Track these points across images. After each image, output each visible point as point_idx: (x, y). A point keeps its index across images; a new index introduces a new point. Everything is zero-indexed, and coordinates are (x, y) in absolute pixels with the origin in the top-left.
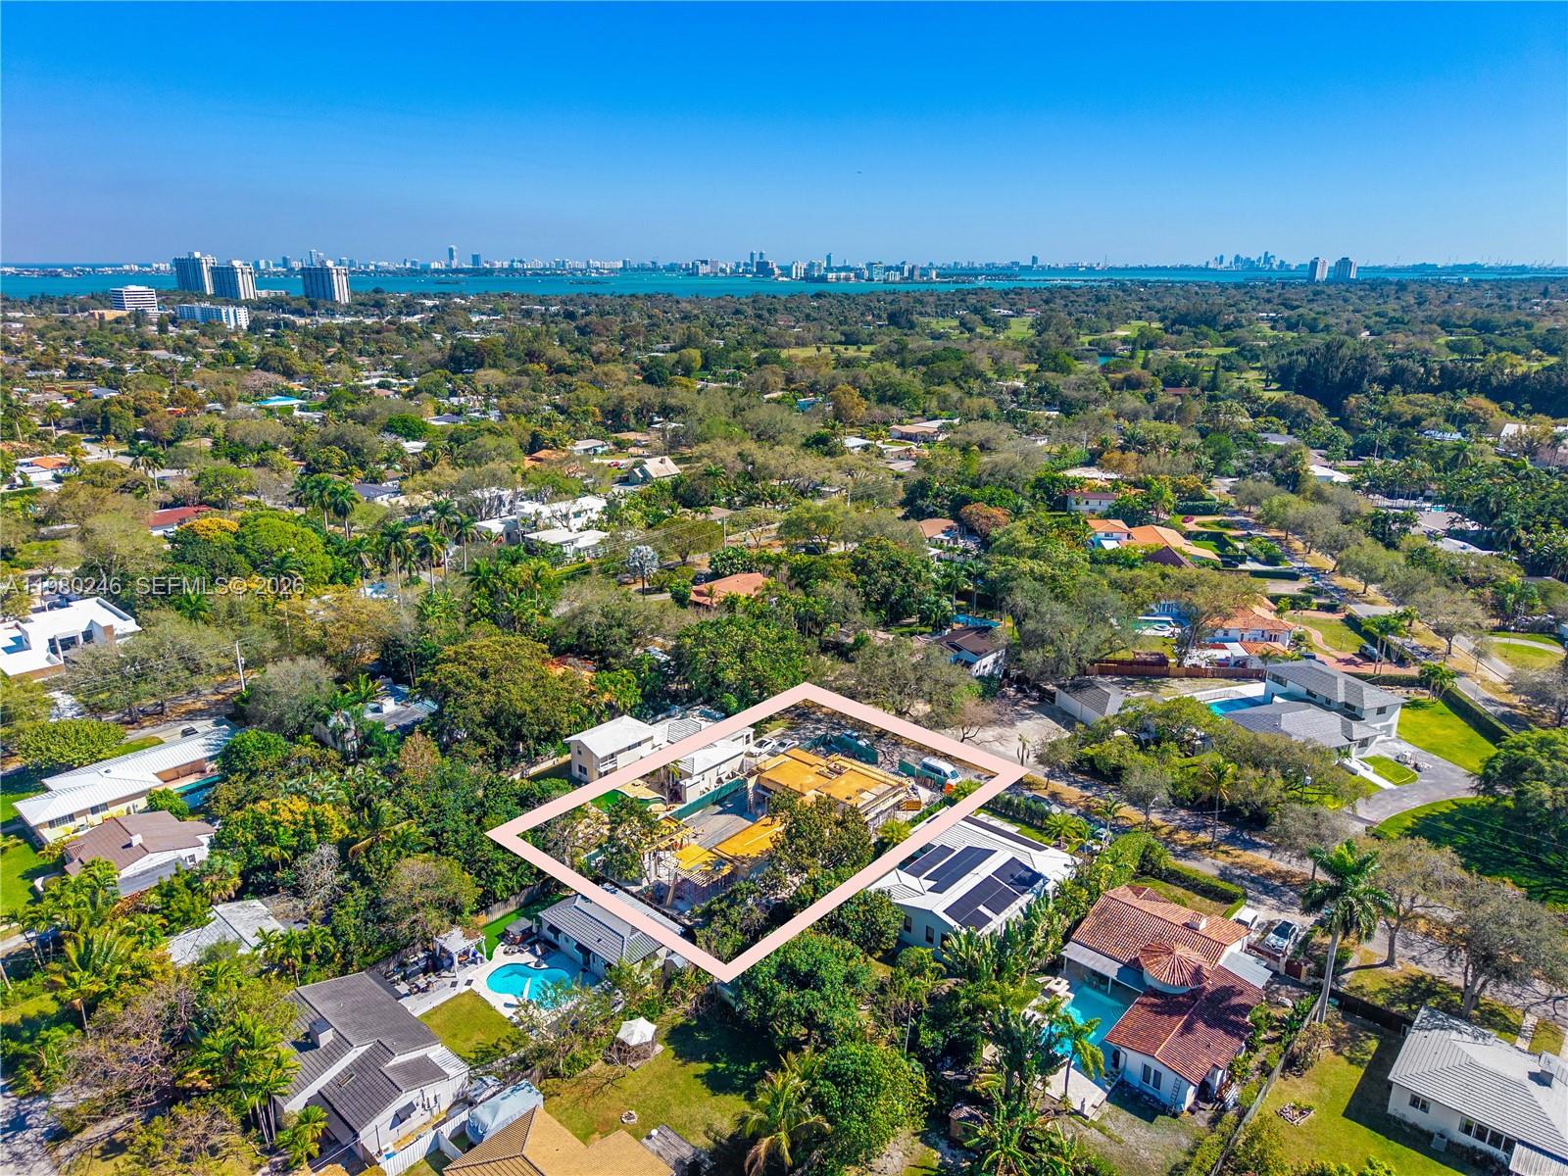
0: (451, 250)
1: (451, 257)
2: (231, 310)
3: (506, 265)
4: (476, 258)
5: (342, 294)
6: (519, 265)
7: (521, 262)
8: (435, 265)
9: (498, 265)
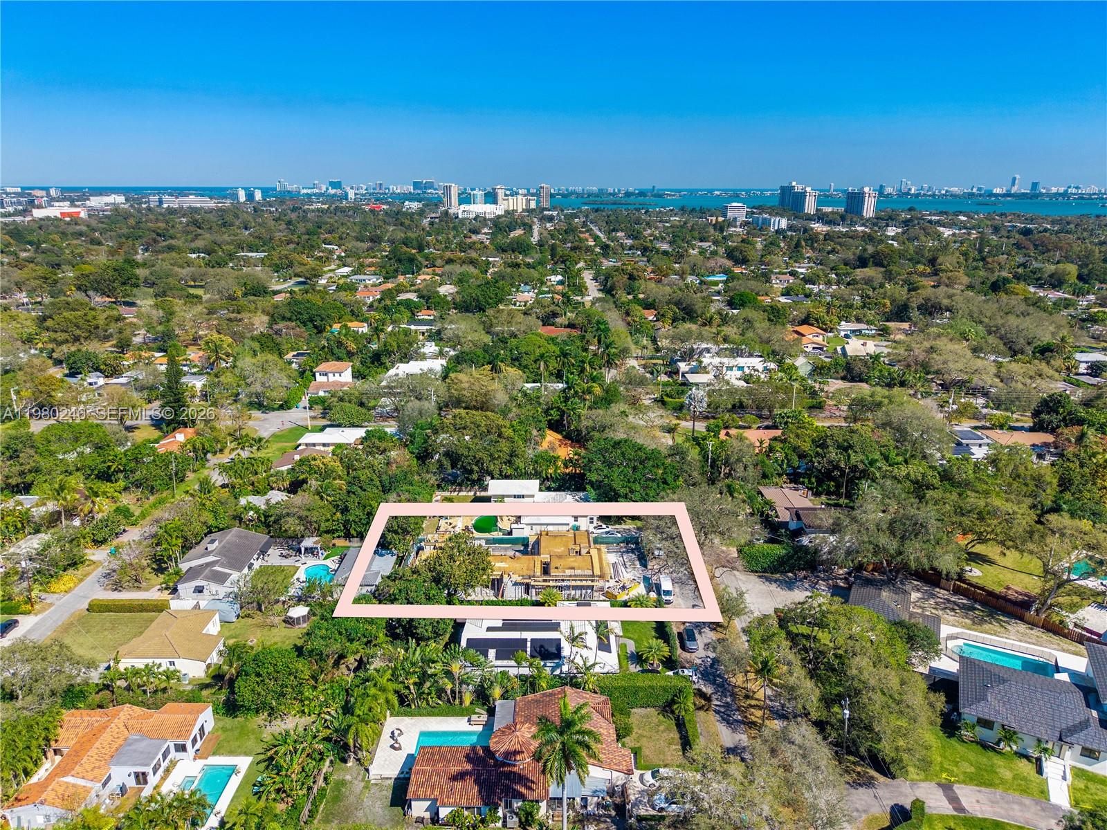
0: (1014, 179)
1: (1013, 184)
2: (777, 220)
3: (1061, 190)
4: (1035, 185)
5: (869, 210)
6: (1074, 191)
7: (1077, 188)
8: (997, 191)
9: (1054, 190)
